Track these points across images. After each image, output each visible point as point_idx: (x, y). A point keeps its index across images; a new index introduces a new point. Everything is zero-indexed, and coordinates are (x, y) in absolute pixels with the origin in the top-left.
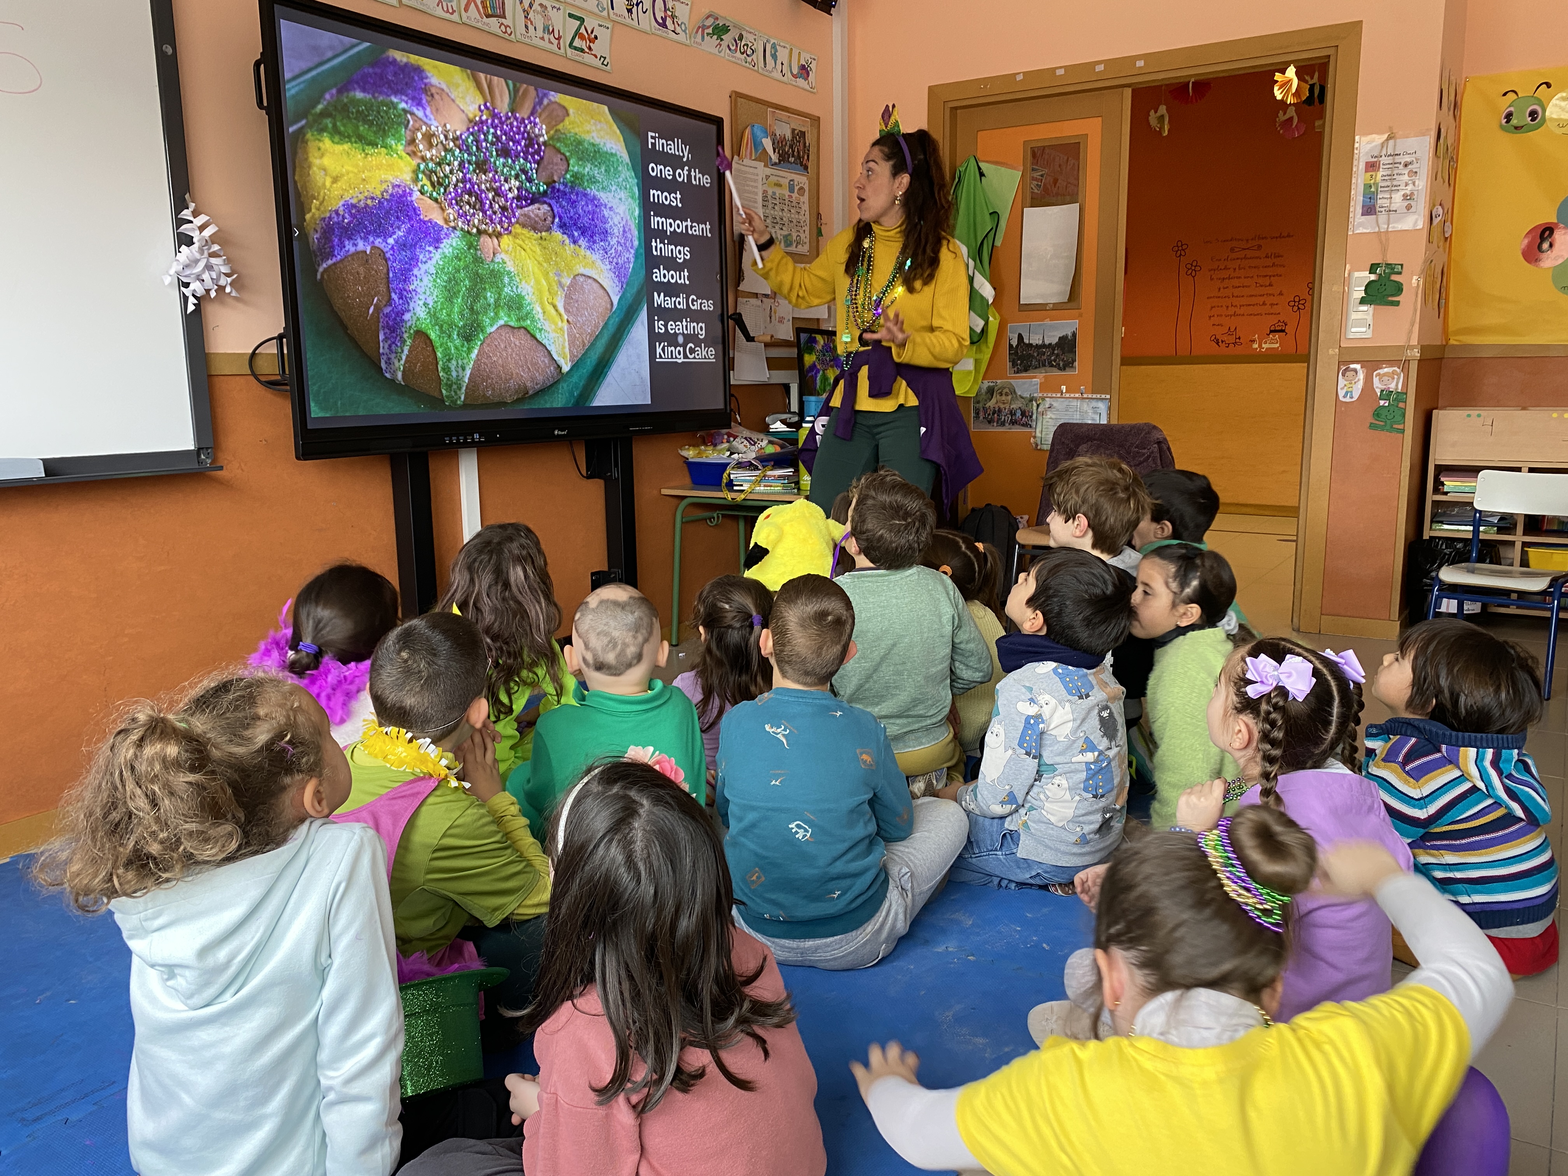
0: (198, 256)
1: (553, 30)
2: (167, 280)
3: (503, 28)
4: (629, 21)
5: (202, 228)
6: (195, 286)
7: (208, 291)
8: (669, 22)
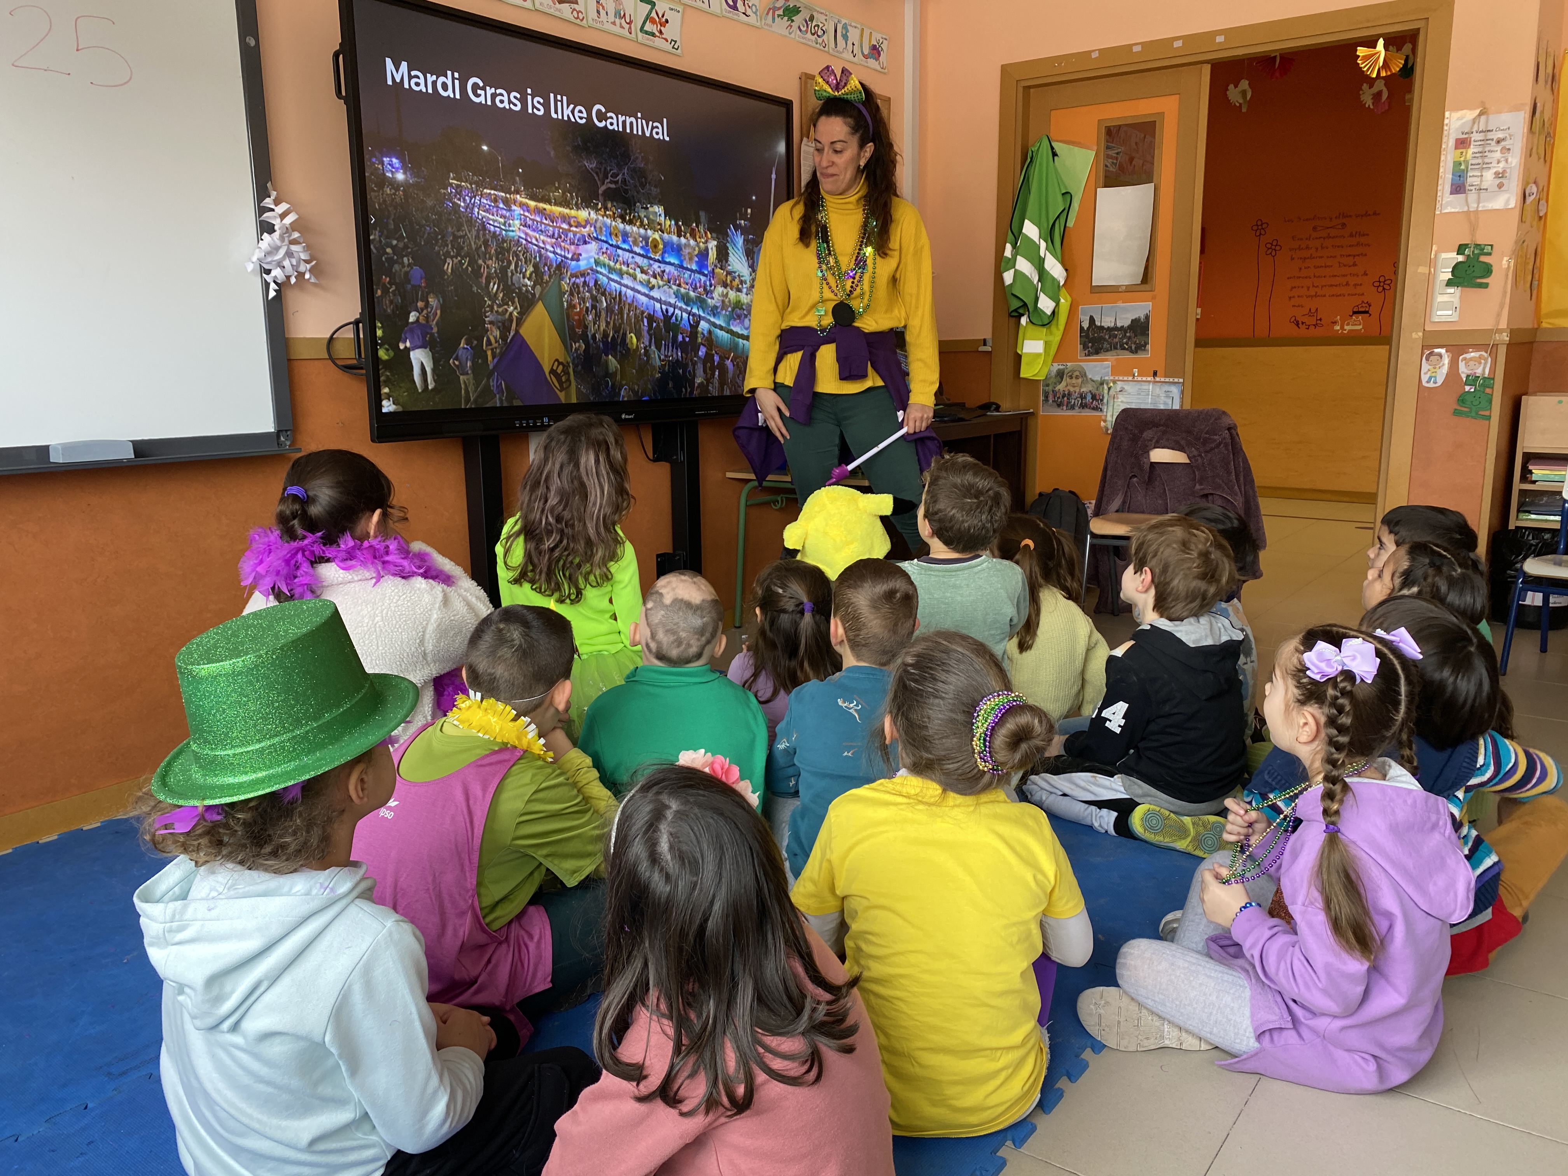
0: (278, 243)
1: (624, 15)
2: (250, 267)
3: (575, 13)
4: (699, 4)
5: (283, 216)
6: (277, 273)
7: (288, 278)
8: (740, 4)
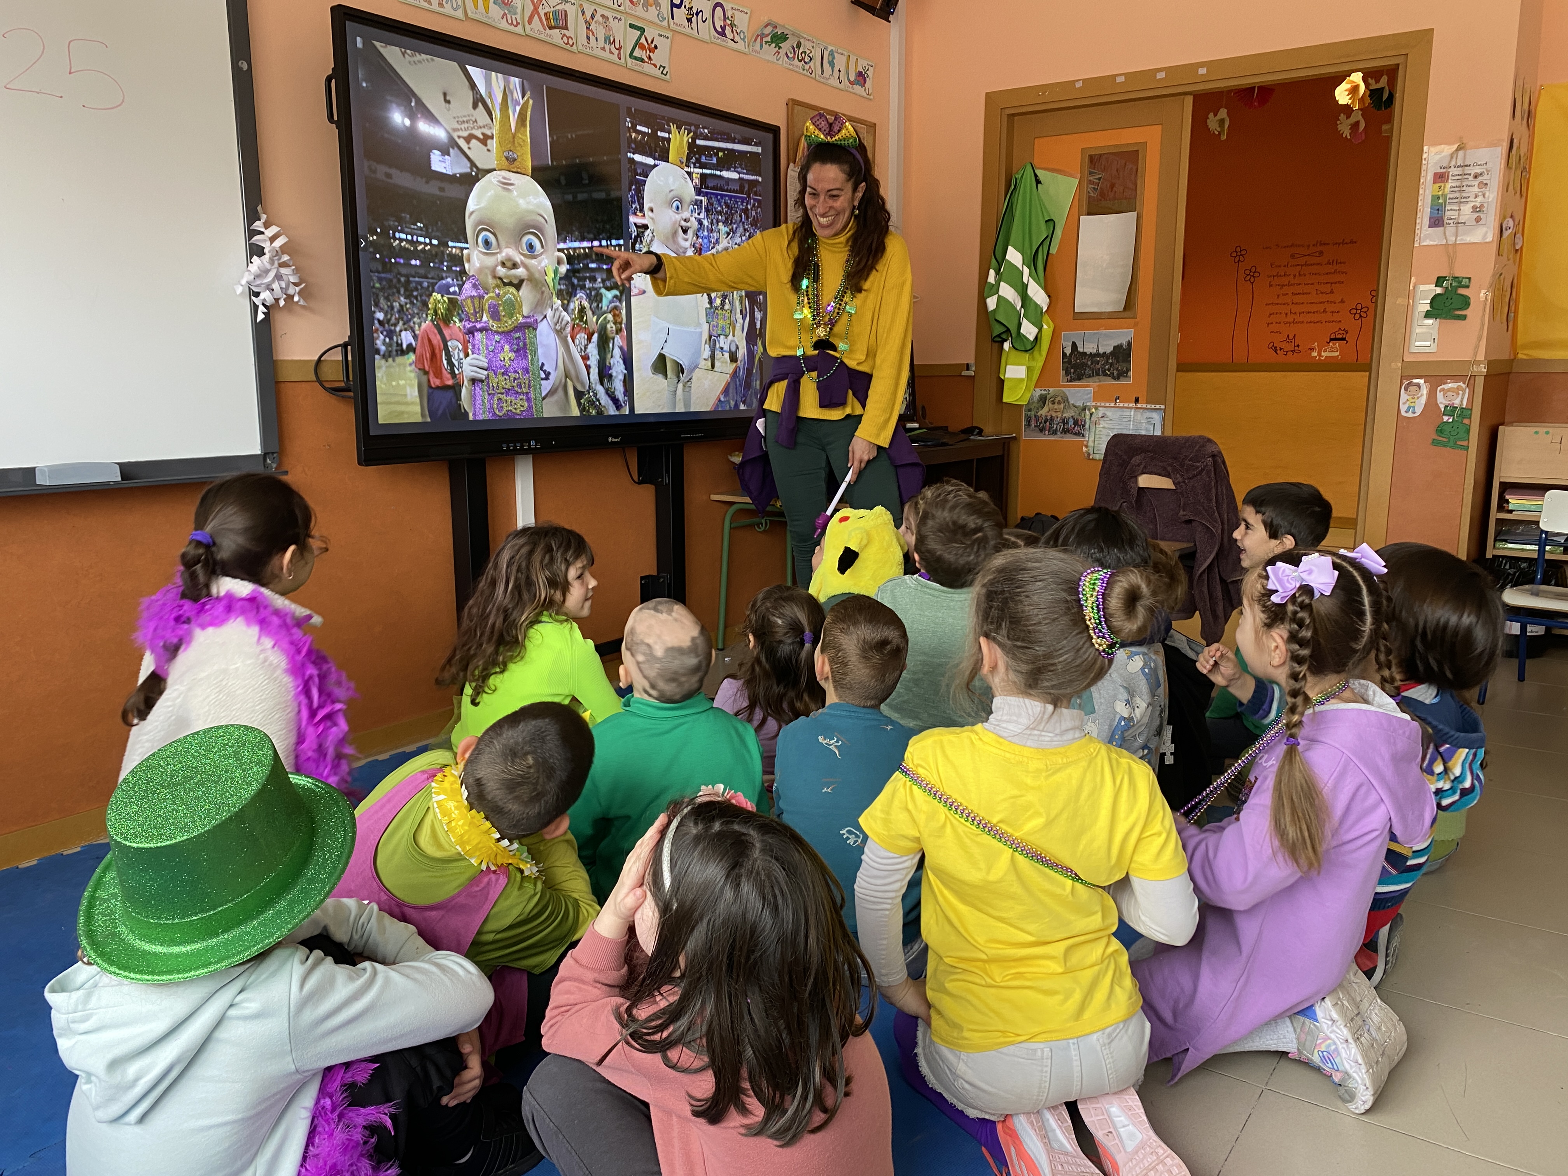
0: (268, 266)
1: (614, 41)
2: (239, 290)
3: (565, 39)
4: (688, 30)
5: (273, 239)
6: (265, 295)
7: (277, 300)
8: (728, 30)
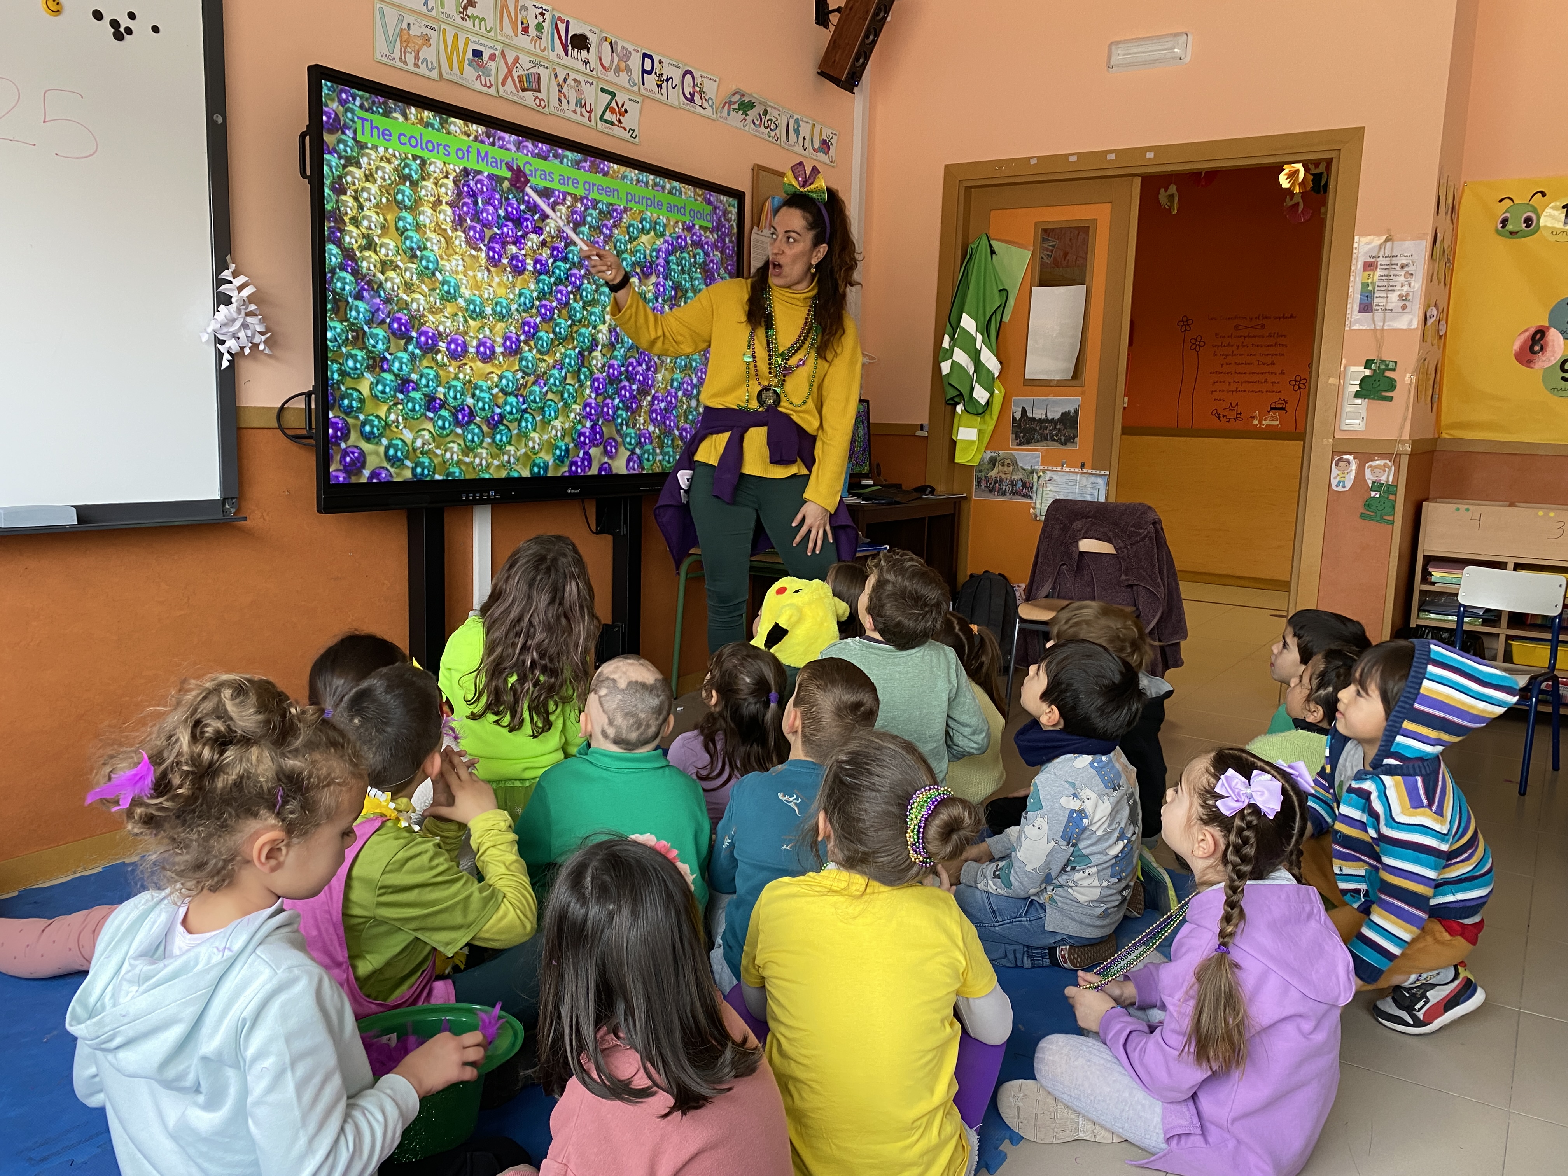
0: (235, 315)
1: (585, 104)
2: (205, 337)
3: (537, 101)
4: (659, 96)
5: (240, 288)
6: (231, 344)
7: (242, 348)
8: (697, 97)
